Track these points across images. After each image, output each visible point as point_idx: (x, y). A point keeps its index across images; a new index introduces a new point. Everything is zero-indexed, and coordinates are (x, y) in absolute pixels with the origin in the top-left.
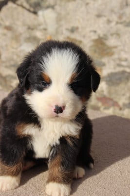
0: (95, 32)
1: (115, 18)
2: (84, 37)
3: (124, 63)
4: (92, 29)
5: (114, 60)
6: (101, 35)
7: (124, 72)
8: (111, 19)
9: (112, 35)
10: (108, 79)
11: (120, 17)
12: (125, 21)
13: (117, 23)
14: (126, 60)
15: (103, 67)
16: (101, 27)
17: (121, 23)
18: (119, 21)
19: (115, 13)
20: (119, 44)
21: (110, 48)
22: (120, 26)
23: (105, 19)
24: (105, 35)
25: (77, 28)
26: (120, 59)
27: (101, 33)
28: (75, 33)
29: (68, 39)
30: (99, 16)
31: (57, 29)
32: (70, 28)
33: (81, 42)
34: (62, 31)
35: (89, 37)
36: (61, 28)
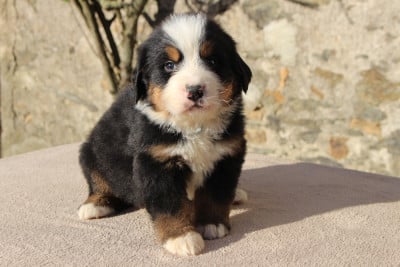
0: (366, 57)
2: (346, 67)
4: (358, 52)
6: (377, 64)
8: (393, 33)
9: (396, 61)
10: (392, 142)
15: (384, 122)
16: (375, 48)
21: (393, 85)
23: (382, 33)
24: (384, 62)
25: (333, 52)
27: (375, 58)
28: (329, 61)
29: (318, 72)
30: (371, 28)
31: (297, 56)
32: (320, 52)
33: (340, 76)
34: (306, 58)
35: (356, 67)
36: (305, 54)
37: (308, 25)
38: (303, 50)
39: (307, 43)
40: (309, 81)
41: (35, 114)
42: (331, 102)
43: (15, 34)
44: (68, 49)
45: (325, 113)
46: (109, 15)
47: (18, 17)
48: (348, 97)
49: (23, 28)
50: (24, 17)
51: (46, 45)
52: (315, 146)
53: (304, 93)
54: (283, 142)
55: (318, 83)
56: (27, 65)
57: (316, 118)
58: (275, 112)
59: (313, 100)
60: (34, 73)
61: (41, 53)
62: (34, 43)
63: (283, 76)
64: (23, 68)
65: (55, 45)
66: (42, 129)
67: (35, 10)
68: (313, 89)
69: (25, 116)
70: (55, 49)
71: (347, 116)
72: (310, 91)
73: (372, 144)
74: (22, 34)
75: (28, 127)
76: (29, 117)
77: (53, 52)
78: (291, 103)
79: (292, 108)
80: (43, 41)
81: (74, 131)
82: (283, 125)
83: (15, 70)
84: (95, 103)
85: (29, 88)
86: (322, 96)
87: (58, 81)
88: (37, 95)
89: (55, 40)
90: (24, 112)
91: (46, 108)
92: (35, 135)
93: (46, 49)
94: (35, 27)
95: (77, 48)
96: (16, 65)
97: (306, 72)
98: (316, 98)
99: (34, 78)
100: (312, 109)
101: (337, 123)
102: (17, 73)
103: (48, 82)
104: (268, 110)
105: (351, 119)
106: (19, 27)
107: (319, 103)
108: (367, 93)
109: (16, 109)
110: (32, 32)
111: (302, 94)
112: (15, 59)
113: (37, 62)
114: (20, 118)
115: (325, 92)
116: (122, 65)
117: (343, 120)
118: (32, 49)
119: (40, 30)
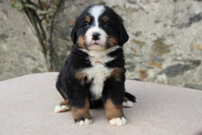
0: (155, 34)
1: (170, 22)
2: (146, 39)
3: (179, 58)
4: (152, 32)
5: (171, 56)
6: (160, 37)
7: (179, 65)
8: (167, 23)
9: (168, 36)
10: (167, 71)
11: (174, 22)
12: (178, 25)
13: (172, 26)
14: (181, 55)
15: (163, 62)
16: (159, 30)
17: (175, 26)
18: (173, 24)
19: (170, 18)
20: (174, 42)
21: (168, 46)
22: (174, 29)
23: (162, 24)
24: (163, 36)
25: (140, 33)
26: (176, 55)
27: (159, 35)
28: (139, 36)
29: (134, 41)
30: (157, 22)
32: (135, 33)
33: (144, 43)
35: (151, 39)
37: (129, 21)
40: (130, 45)
41: (8, 62)
42: (140, 54)
44: (22, 33)
45: (137, 59)
46: (41, 18)
48: (148, 52)
49: (2, 24)
50: (2, 19)
52: (133, 73)
55: (135, 46)
56: (4, 40)
57: (134, 61)
59: (132, 54)
60: (7, 44)
61: (10, 35)
62: (7, 31)
64: (2, 41)
65: (17, 31)
66: (11, 68)
67: (7, 16)
68: (132, 49)
69: (4, 63)
70: (17, 33)
71: (147, 60)
72: (130, 50)
73: (158, 72)
74: (2, 27)
75: (5, 68)
76: (6, 63)
77: (15, 34)
80: (11, 29)
81: (26, 69)
84: (35, 57)
85: (5, 51)
86: (135, 52)
87: (18, 48)
88: (8, 54)
89: (16, 29)
90: (3, 61)
91: (13, 59)
92: (8, 71)
93: (13, 33)
94: (7, 24)
95: (26, 33)
98: (133, 52)
99: (7, 46)
100: (131, 58)
101: (143, 63)
103: (14, 48)
105: (149, 61)
107: (134, 55)
108: (156, 50)
110: (6, 26)
111: (127, 51)
113: (8, 39)
114: (2, 63)
115: (137, 50)
116: (47, 39)
117: (145, 62)
118: (6, 34)
119: (10, 25)
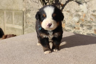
28: (95, 12)
29: (92, 15)
31: (87, 11)
32: (93, 10)
34: (90, 12)
36: (89, 11)
37: (90, 4)
38: (89, 10)
39: (90, 8)
40: (90, 17)
41: (30, 22)
42: (95, 21)
43: (27, 6)
45: (93, 24)
47: (27, 2)
49: (28, 5)
50: (29, 2)
51: (33, 8)
52: (91, 31)
53: (89, 19)
54: (84, 30)
55: (92, 17)
56: (29, 12)
57: (91, 25)
58: (82, 23)
59: (91, 21)
60: (30, 14)
61: (32, 10)
62: (30, 8)
63: (84, 15)
64: (28, 13)
65: (35, 8)
66: (32, 25)
67: (31, 1)
68: (91, 19)
69: (28, 23)
70: (35, 9)
72: (90, 19)
74: (28, 6)
75: (29, 25)
76: (29, 23)
78: (86, 22)
79: (86, 23)
80: (32, 7)
82: (83, 26)
83: (27, 13)
85: (29, 17)
86: (93, 20)
88: (31, 18)
89: (35, 7)
90: (28, 22)
91: (33, 21)
92: (30, 27)
93: (33, 9)
94: (31, 5)
96: (27, 12)
97: (89, 15)
98: (92, 20)
99: (30, 15)
100: (90, 23)
102: (27, 14)
103: (33, 16)
104: (80, 23)
106: (27, 4)
107: (92, 22)
109: (27, 21)
110: (30, 5)
111: (88, 19)
112: (27, 11)
113: (31, 12)
114: (27, 23)
115: (94, 19)
118: (30, 9)
119: (32, 5)
